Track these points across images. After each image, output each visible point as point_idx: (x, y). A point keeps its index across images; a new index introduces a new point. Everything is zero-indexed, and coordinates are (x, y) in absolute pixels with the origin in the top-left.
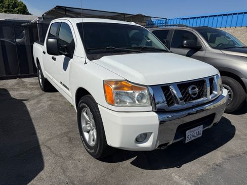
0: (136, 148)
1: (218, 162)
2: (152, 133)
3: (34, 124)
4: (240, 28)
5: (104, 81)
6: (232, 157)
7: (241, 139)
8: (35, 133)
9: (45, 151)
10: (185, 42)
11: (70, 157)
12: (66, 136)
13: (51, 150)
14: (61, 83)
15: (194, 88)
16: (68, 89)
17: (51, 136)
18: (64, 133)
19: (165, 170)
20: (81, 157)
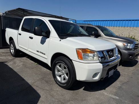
0: (92, 80)
1: (119, 86)
2: (99, 73)
3: (20, 75)
4: (111, 27)
5: (76, 49)
6: (124, 83)
7: (123, 76)
8: (24, 80)
9: (36, 88)
10: (93, 32)
11: (51, 89)
12: (43, 80)
13: (39, 87)
14: (38, 51)
15: (111, 53)
16: (44, 54)
17: (34, 80)
18: (41, 78)
19: (100, 91)
20: (58, 89)
